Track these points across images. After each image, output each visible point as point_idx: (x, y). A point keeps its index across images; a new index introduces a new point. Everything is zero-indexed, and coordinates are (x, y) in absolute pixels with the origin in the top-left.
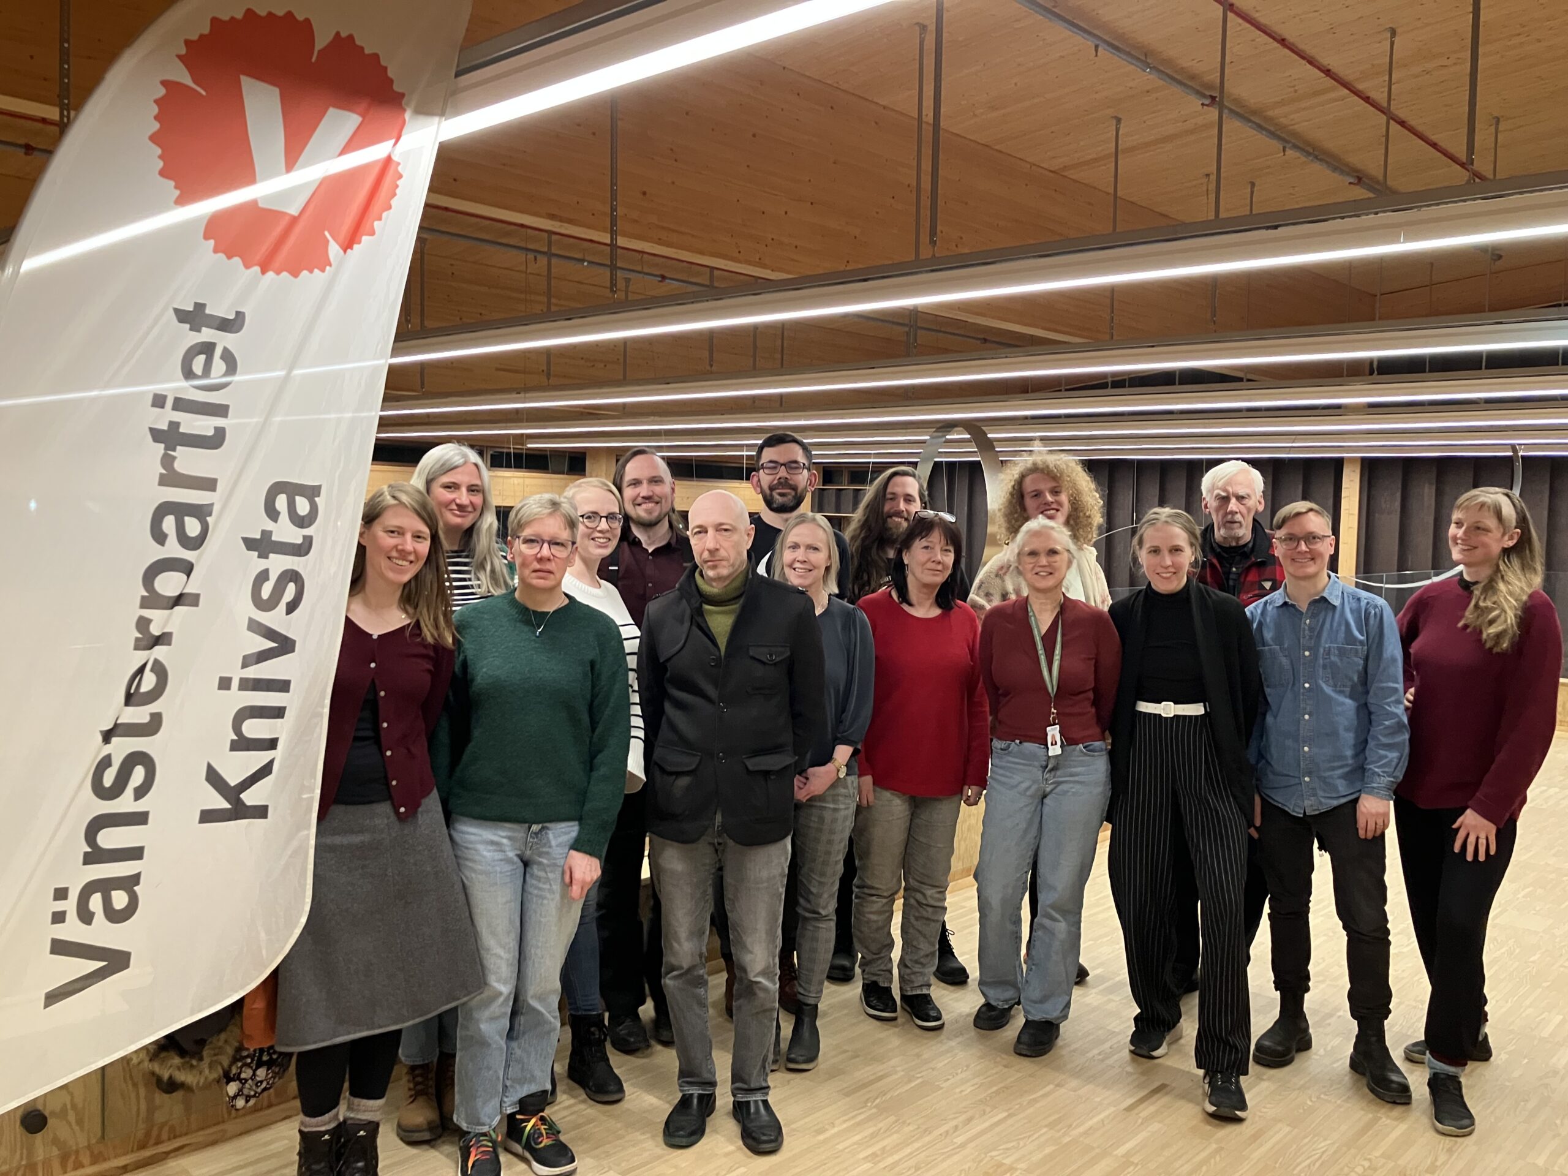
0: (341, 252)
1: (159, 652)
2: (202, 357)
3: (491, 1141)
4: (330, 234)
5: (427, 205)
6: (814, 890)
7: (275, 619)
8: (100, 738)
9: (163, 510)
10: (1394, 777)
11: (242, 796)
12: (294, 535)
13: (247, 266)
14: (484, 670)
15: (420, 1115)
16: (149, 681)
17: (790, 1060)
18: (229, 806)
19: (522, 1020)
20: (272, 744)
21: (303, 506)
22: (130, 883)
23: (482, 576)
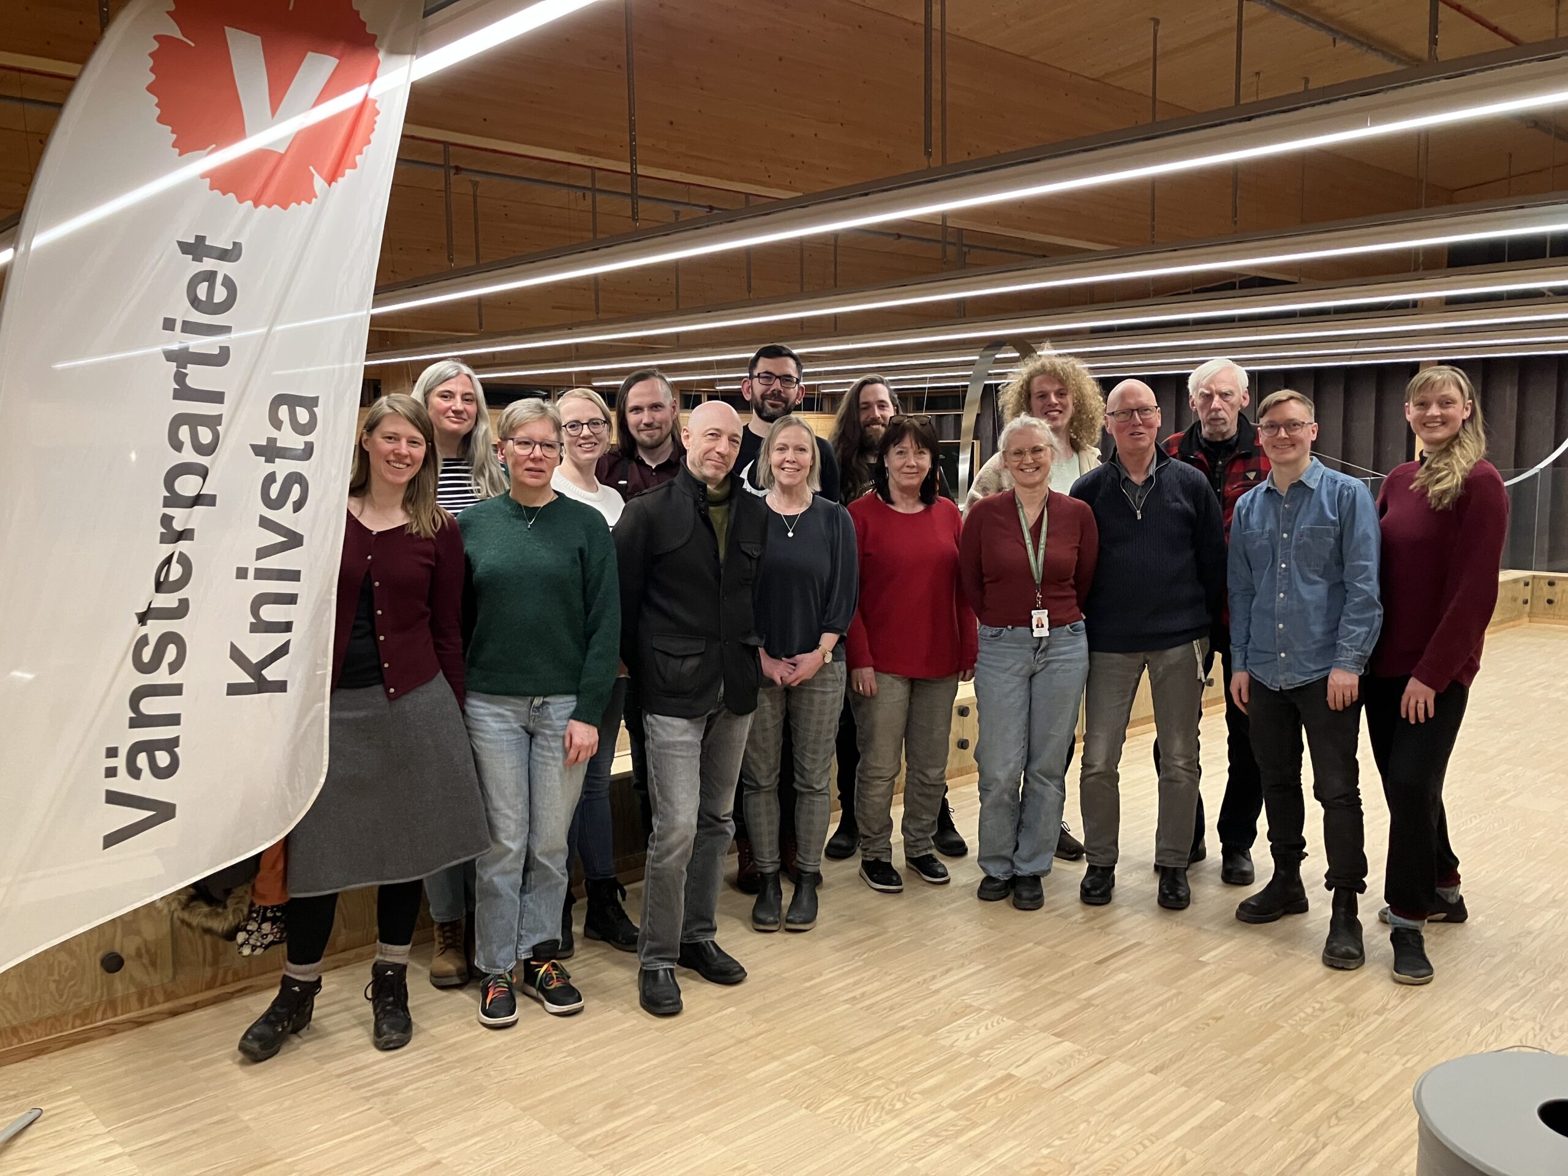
0: (327, 185)
1: (183, 546)
2: (206, 284)
3: (507, 983)
4: (315, 169)
5: (403, 136)
6: (807, 767)
7: (283, 516)
8: (136, 620)
9: (178, 421)
10: (1362, 651)
11: (263, 672)
12: (297, 442)
13: (241, 201)
14: (483, 561)
15: (448, 965)
16: (176, 572)
17: (788, 921)
18: (252, 681)
19: (533, 875)
20: (287, 627)
21: (303, 415)
22: (170, 745)
23: (481, 481)
